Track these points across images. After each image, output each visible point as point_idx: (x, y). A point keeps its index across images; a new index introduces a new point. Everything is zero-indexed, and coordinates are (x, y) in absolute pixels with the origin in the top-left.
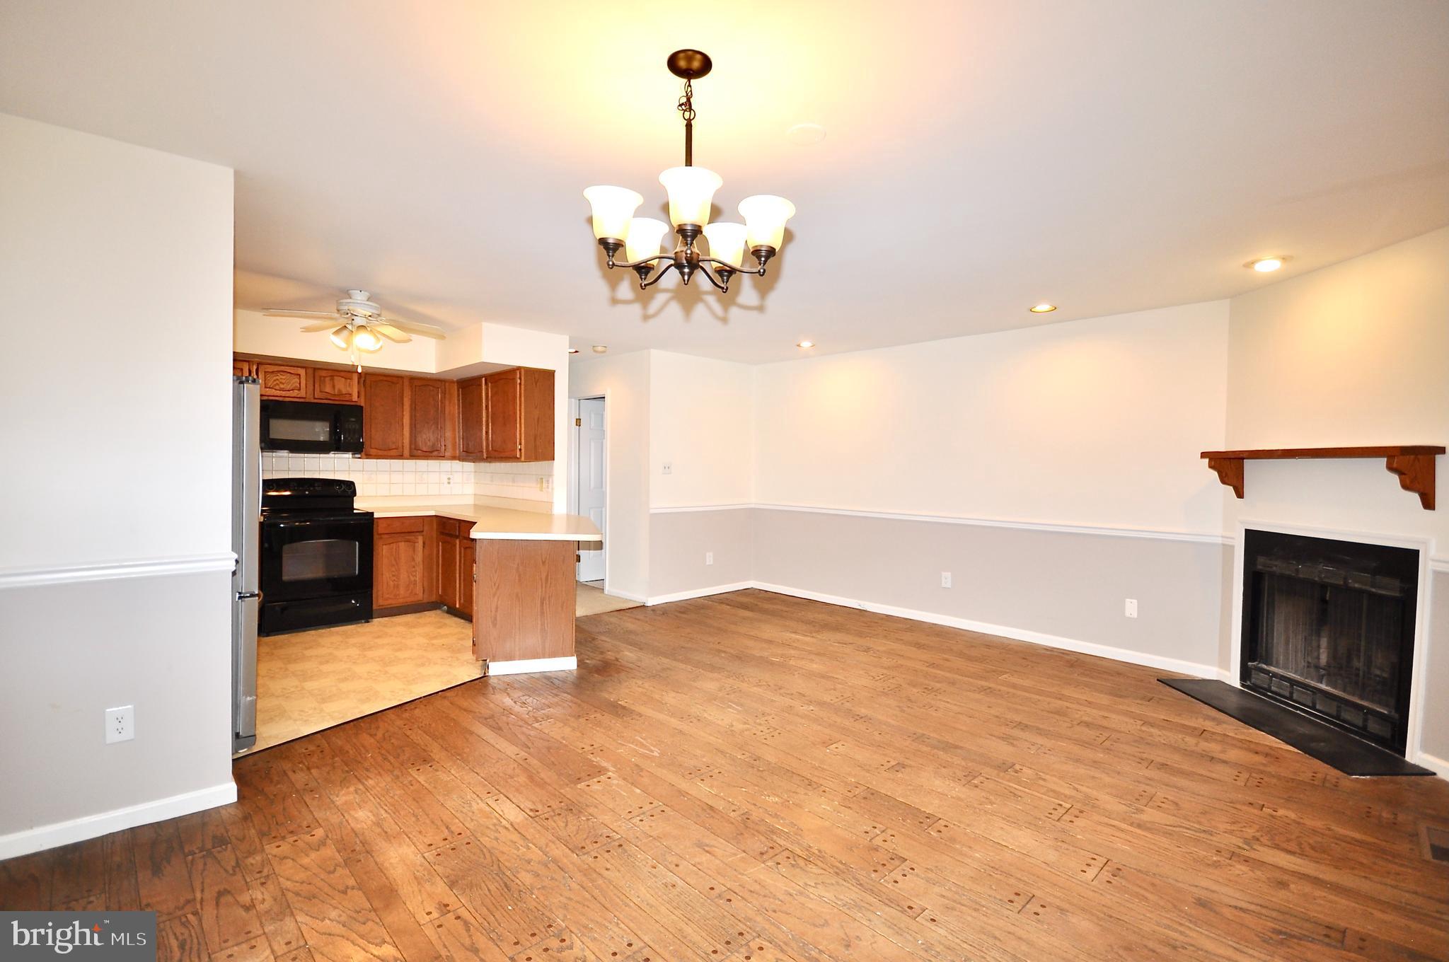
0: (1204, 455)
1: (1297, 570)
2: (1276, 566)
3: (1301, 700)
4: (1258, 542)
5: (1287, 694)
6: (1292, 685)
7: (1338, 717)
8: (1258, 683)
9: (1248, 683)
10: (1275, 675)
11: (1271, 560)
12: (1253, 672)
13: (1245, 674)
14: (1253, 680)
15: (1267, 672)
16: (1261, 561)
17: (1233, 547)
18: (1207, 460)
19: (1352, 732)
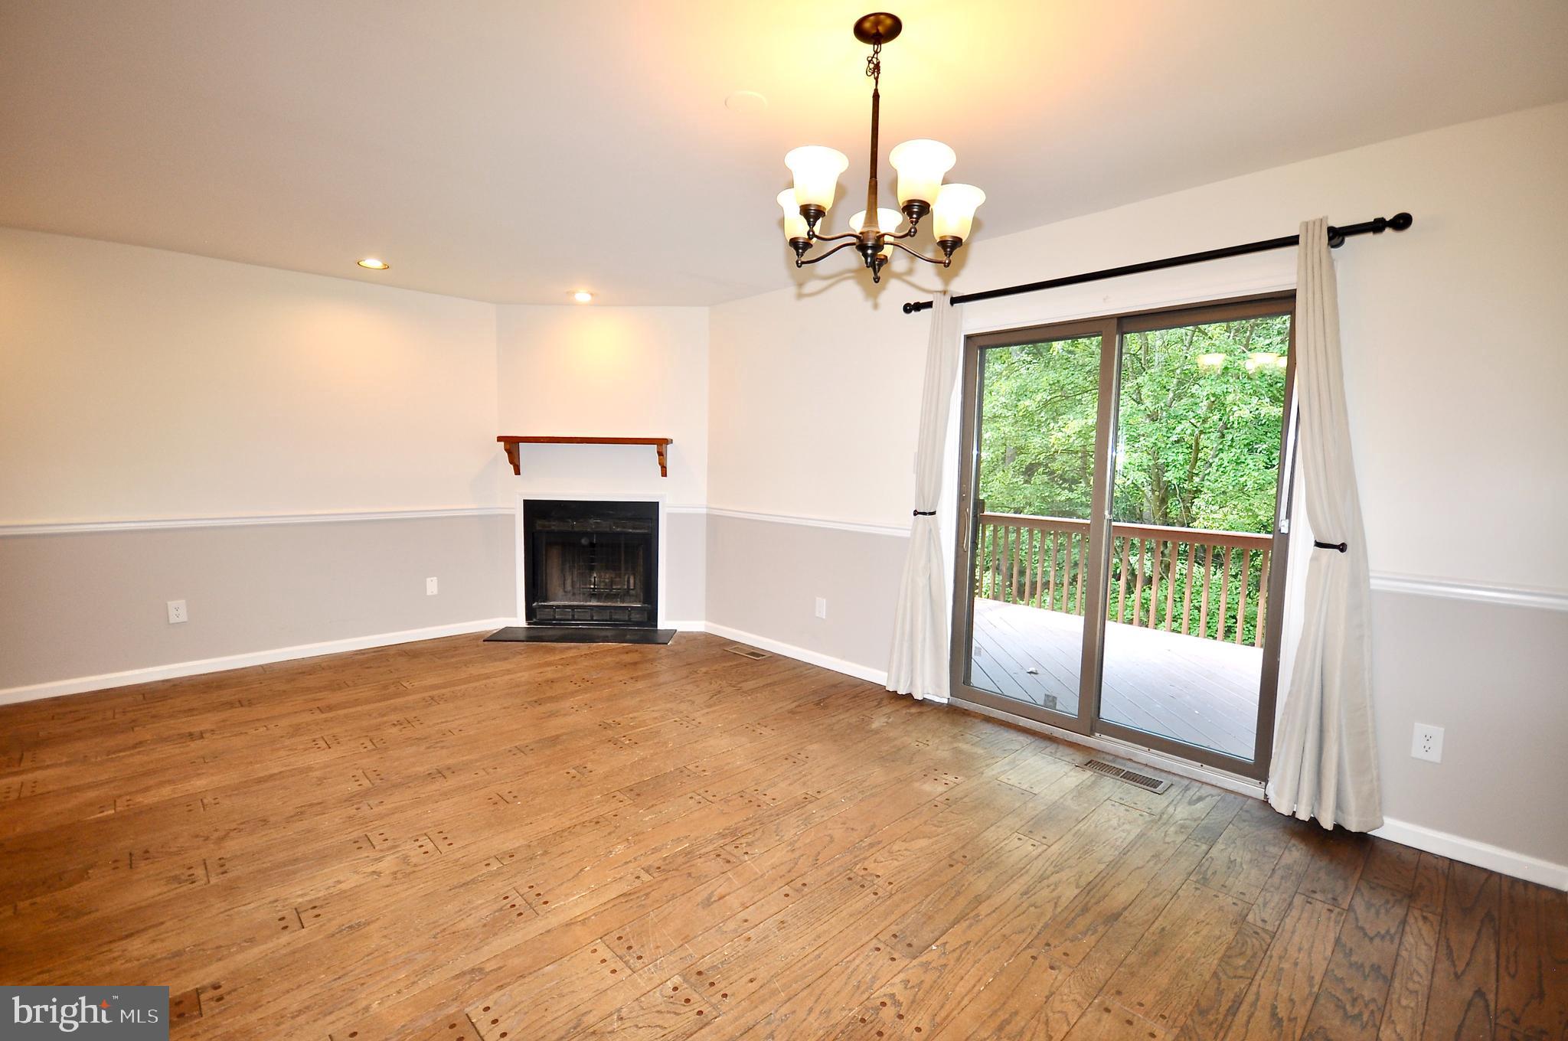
0: (500, 439)
1: (573, 526)
2: (554, 525)
3: (580, 618)
4: (534, 510)
5: (570, 617)
6: (573, 610)
7: (610, 620)
8: (544, 617)
9: (535, 620)
10: (558, 607)
11: (550, 521)
12: (538, 610)
13: (530, 614)
14: (538, 617)
15: (551, 607)
16: (539, 524)
17: (514, 515)
18: (503, 443)
19: (621, 625)
